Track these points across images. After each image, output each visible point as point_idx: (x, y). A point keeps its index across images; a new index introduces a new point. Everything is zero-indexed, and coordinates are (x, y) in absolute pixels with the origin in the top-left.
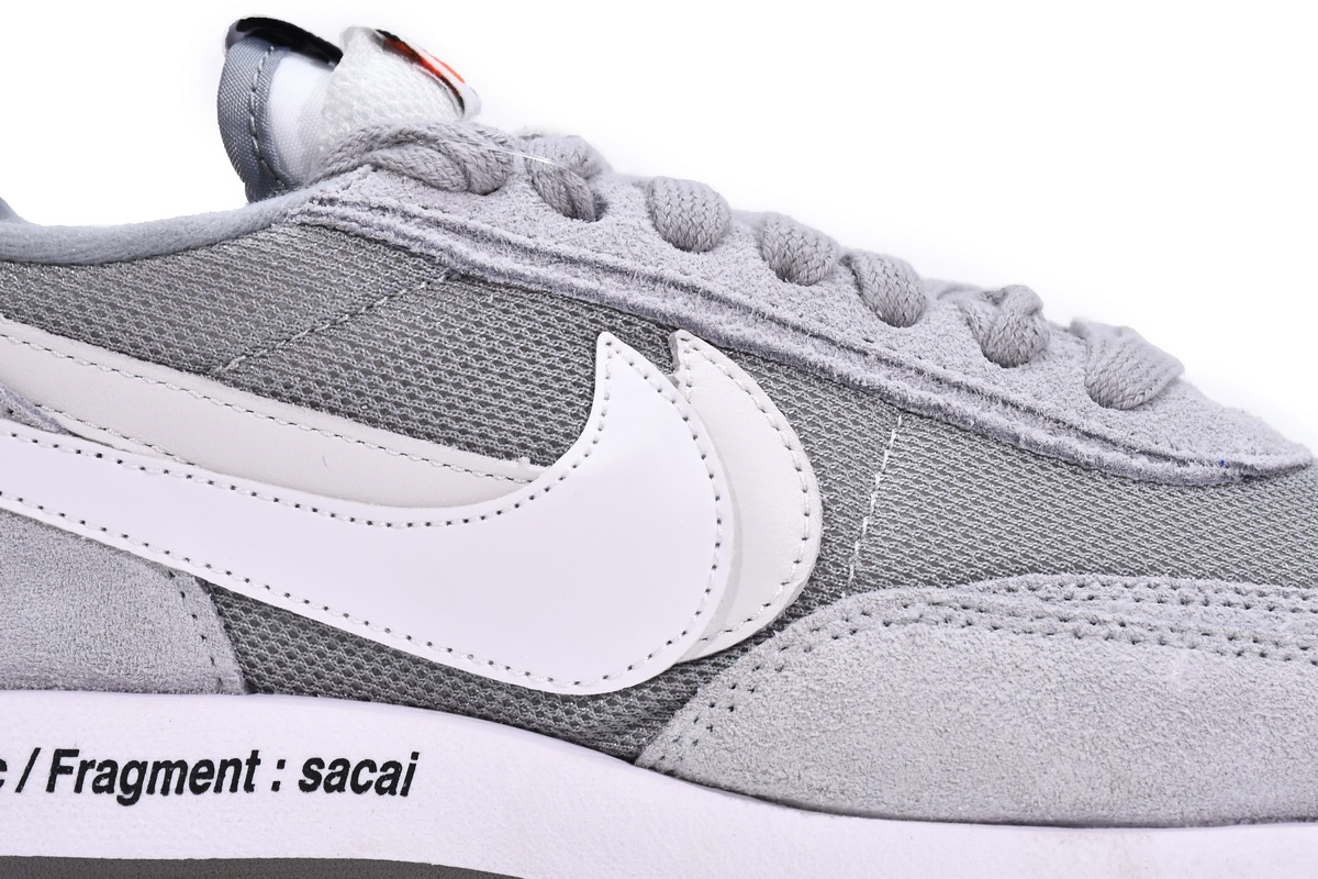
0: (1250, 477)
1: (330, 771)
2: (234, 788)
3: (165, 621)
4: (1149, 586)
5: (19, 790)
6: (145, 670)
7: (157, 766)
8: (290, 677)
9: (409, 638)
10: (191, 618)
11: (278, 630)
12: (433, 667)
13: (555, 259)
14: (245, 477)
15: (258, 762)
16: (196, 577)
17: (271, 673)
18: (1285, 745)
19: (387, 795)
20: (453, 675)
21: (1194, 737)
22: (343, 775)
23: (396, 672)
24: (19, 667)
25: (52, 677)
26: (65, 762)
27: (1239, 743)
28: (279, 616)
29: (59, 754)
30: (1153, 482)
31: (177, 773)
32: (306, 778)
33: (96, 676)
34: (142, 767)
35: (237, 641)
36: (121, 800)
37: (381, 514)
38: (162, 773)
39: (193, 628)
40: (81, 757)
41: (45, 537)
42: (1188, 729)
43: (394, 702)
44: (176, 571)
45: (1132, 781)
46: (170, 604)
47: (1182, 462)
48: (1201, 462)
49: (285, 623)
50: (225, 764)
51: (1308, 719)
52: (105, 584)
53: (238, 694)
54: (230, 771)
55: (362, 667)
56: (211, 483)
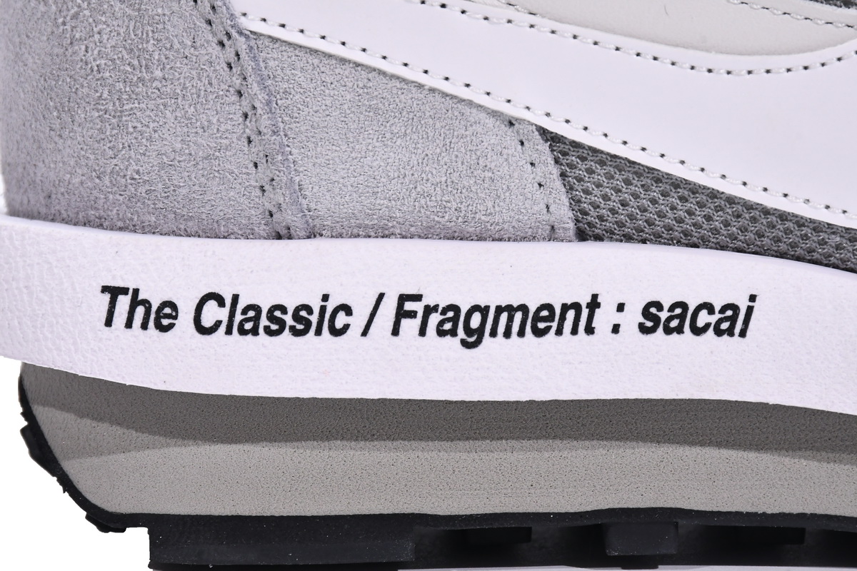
1: (669, 314)
2: (574, 331)
3: (505, 170)
5: (365, 333)
6: (483, 218)
7: (499, 310)
8: (621, 224)
9: (745, 184)
10: (529, 166)
11: (612, 177)
12: (766, 212)
14: (587, 27)
15: (598, 305)
16: (536, 125)
17: (603, 221)
19: (725, 337)
20: (786, 220)
22: (682, 317)
23: (729, 217)
24: (359, 215)
25: (390, 224)
26: (409, 306)
28: (615, 164)
29: (403, 299)
31: (518, 316)
32: (645, 321)
33: (433, 224)
34: (484, 311)
35: (572, 188)
36: (464, 344)
37: (721, 62)
38: (504, 317)
39: (531, 176)
40: (425, 302)
41: (389, 86)
43: (723, 248)
44: (516, 120)
46: (510, 152)
49: (620, 171)
50: (565, 308)
52: (448, 133)
53: (570, 241)
54: (571, 315)
55: (694, 214)
56: (553, 32)
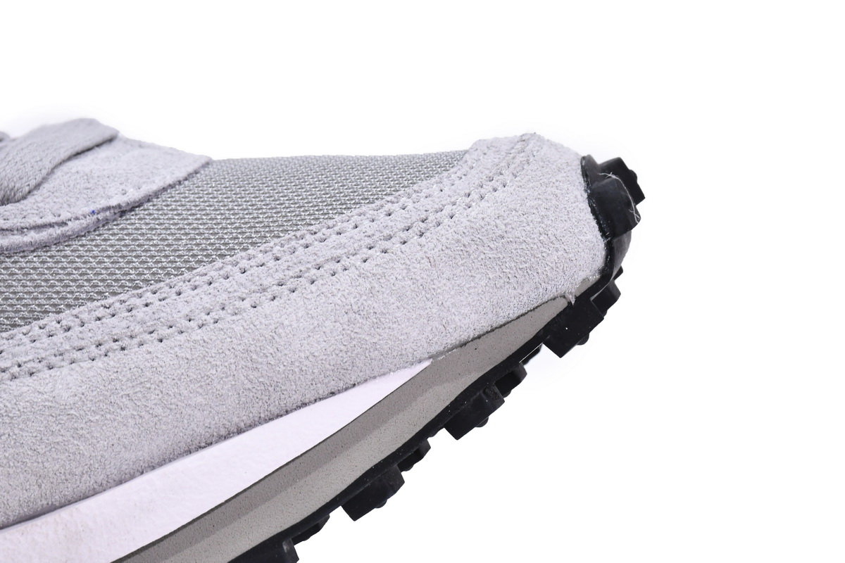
0: (123, 211)
4: (40, 328)
18: (148, 409)
21: (82, 428)
27: (115, 420)
30: (45, 246)
42: (76, 425)
45: (50, 475)
47: (64, 224)
48: (77, 219)
51: (160, 384)
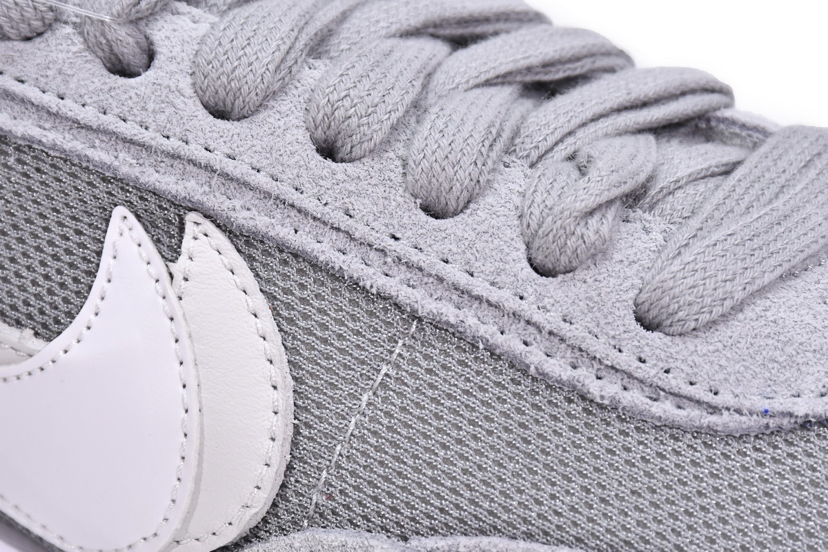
13: (76, 125)
47: (714, 409)
48: (739, 411)
